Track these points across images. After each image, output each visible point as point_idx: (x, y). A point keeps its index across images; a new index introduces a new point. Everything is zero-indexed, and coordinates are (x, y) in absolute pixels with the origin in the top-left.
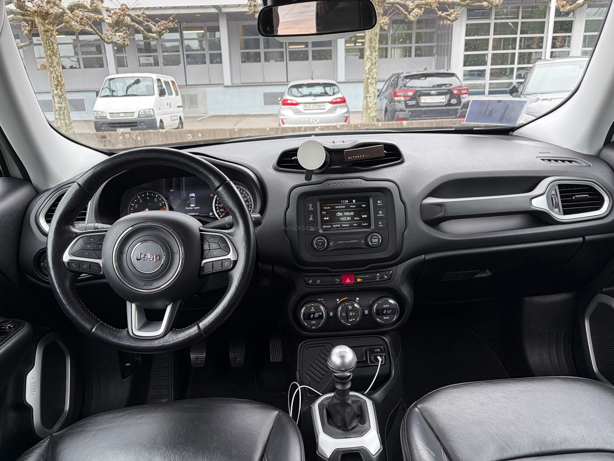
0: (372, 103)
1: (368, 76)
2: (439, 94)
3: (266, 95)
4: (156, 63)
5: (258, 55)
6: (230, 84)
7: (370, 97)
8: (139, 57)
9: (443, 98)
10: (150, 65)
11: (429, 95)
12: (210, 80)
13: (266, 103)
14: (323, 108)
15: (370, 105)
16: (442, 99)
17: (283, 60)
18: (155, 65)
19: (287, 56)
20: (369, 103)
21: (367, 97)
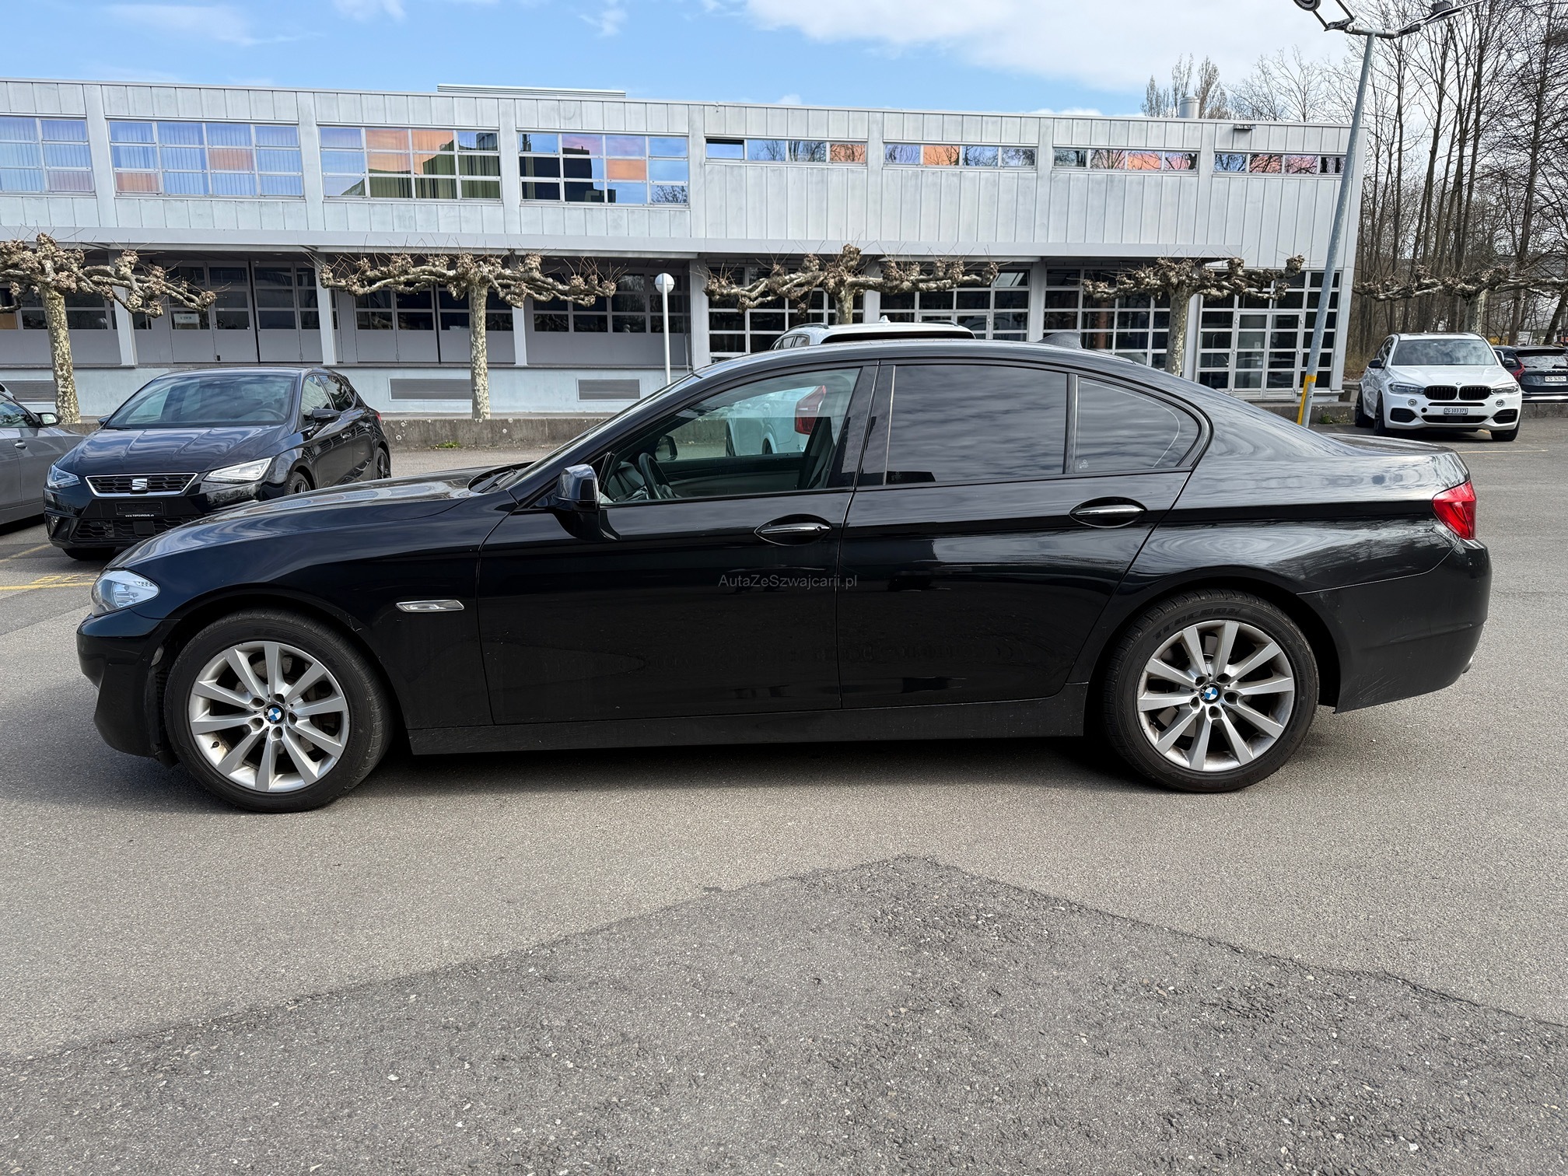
3: (395, 384)
4: (204, 325)
5: (388, 317)
6: (334, 363)
8: (172, 313)
10: (192, 326)
12: (301, 355)
13: (395, 396)
17: (432, 329)
18: (202, 328)
19: (437, 321)
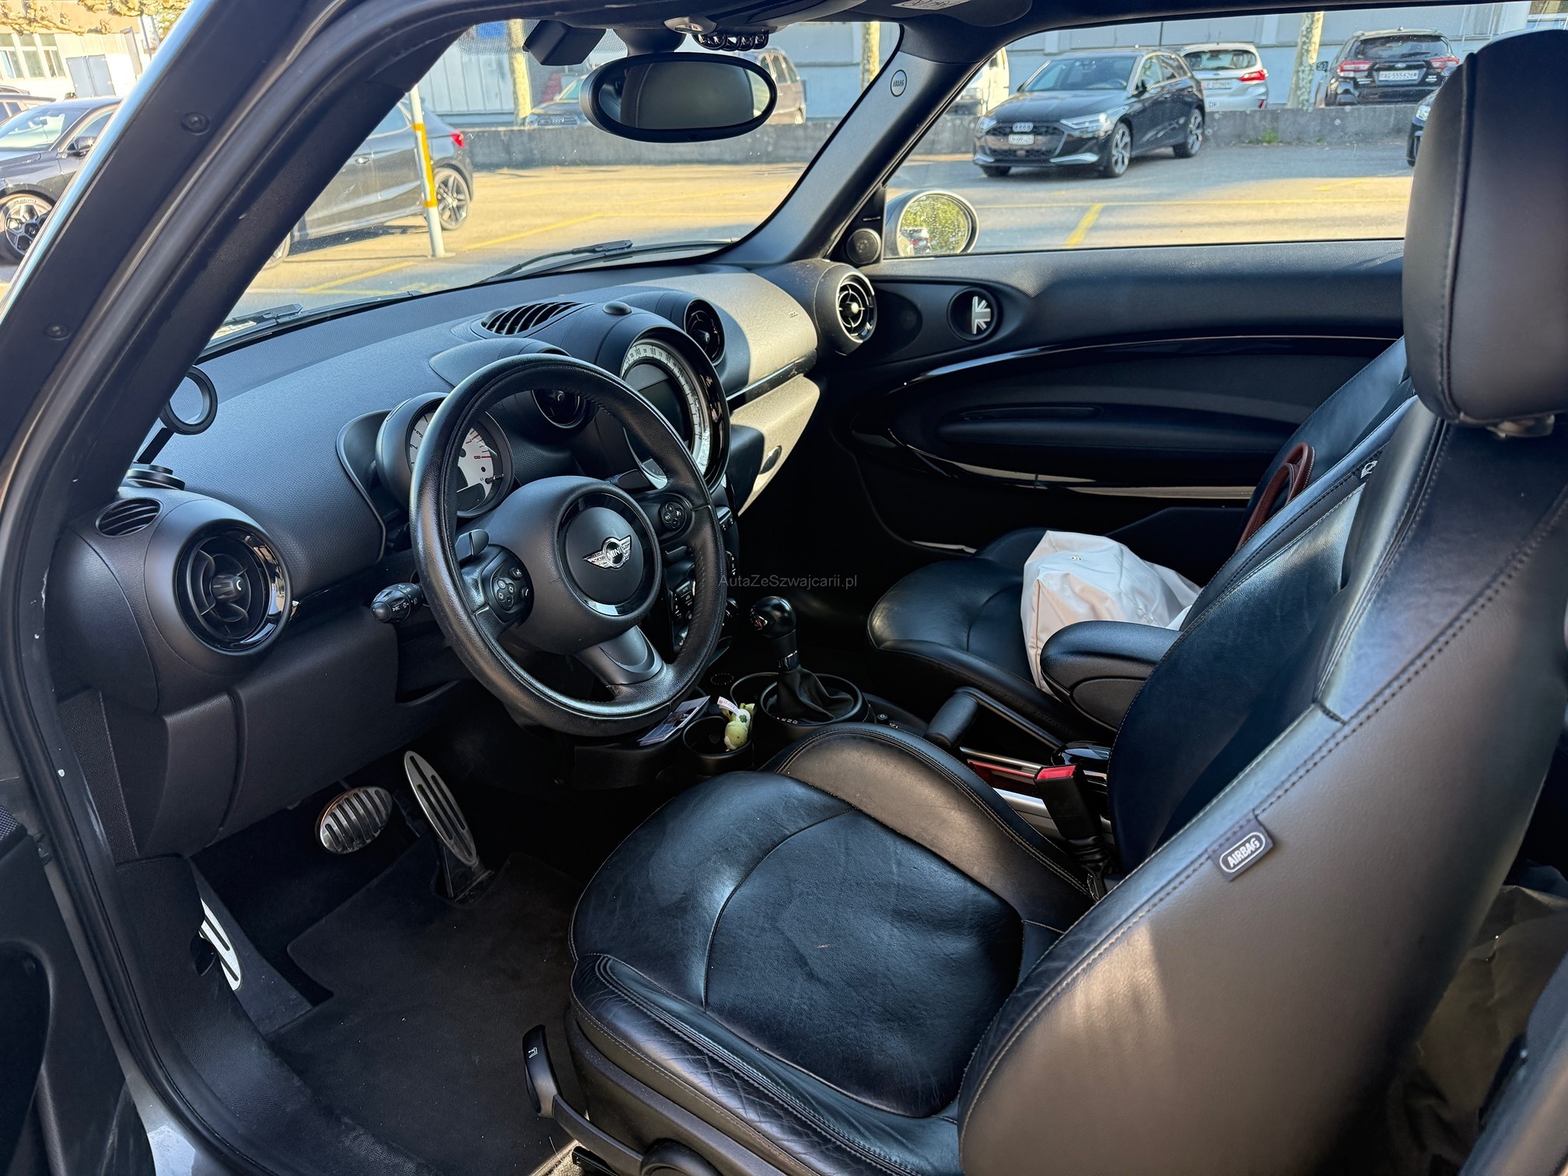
0: (1305, 81)
1: (1304, 39)
2: (1409, 68)
7: (1303, 71)
9: (1415, 75)
11: (1391, 68)
14: (1228, 87)
15: (1302, 84)
16: (1413, 76)
20: (1300, 81)
21: (1298, 71)
